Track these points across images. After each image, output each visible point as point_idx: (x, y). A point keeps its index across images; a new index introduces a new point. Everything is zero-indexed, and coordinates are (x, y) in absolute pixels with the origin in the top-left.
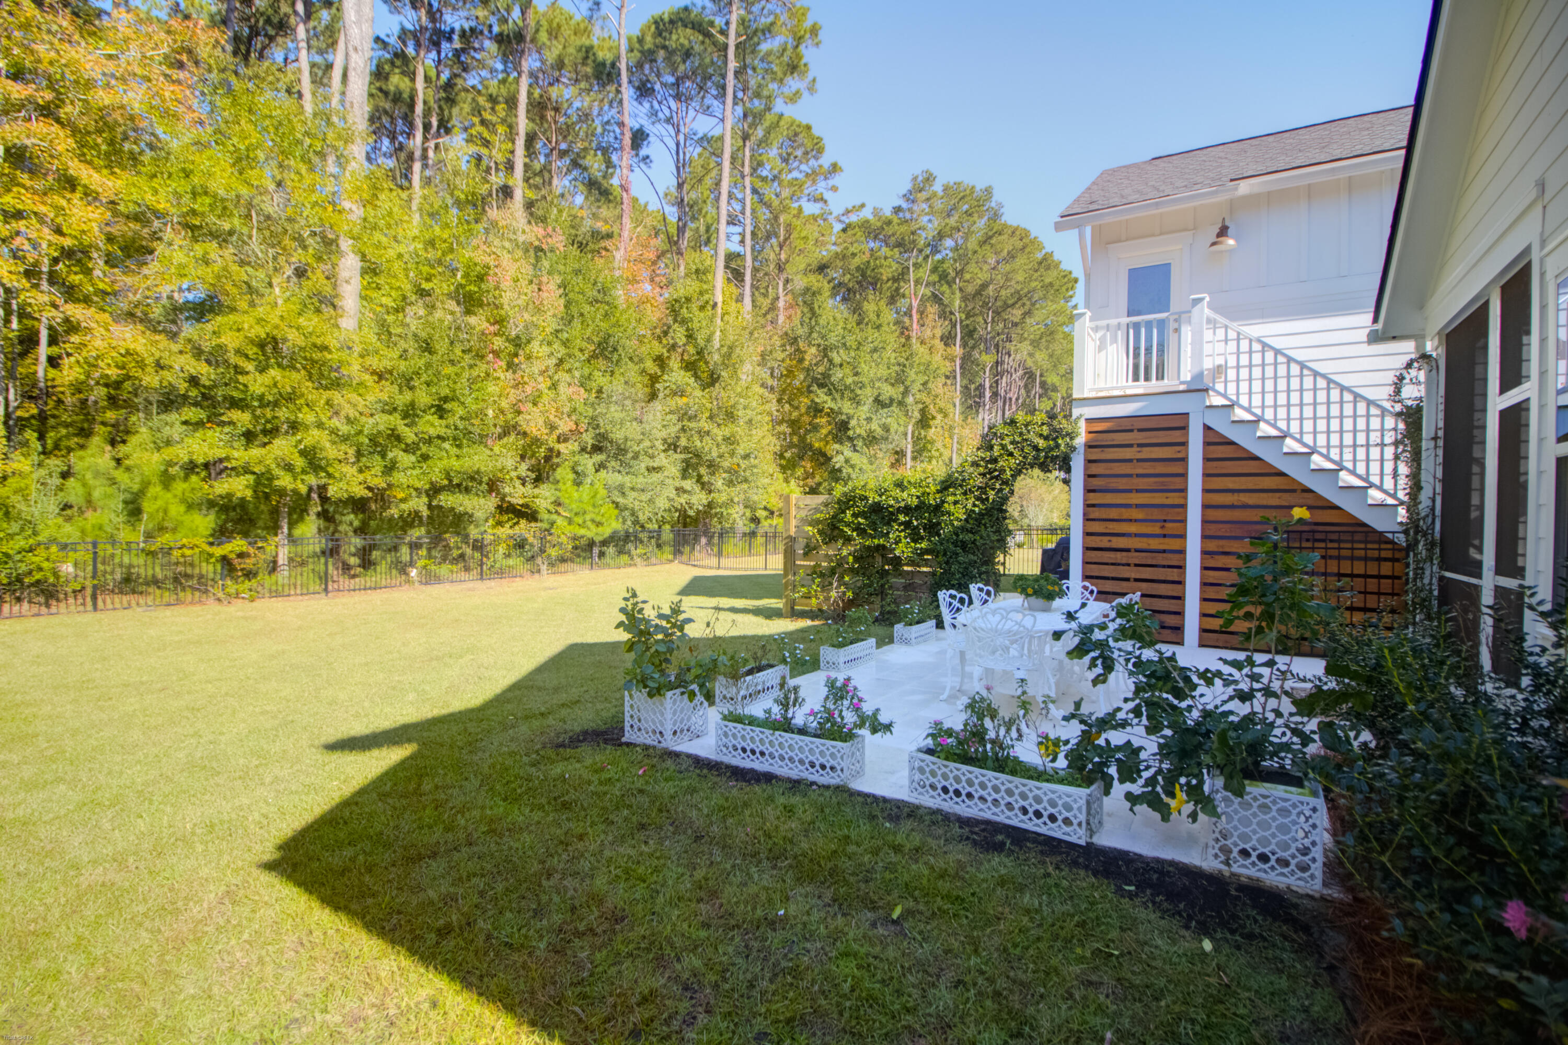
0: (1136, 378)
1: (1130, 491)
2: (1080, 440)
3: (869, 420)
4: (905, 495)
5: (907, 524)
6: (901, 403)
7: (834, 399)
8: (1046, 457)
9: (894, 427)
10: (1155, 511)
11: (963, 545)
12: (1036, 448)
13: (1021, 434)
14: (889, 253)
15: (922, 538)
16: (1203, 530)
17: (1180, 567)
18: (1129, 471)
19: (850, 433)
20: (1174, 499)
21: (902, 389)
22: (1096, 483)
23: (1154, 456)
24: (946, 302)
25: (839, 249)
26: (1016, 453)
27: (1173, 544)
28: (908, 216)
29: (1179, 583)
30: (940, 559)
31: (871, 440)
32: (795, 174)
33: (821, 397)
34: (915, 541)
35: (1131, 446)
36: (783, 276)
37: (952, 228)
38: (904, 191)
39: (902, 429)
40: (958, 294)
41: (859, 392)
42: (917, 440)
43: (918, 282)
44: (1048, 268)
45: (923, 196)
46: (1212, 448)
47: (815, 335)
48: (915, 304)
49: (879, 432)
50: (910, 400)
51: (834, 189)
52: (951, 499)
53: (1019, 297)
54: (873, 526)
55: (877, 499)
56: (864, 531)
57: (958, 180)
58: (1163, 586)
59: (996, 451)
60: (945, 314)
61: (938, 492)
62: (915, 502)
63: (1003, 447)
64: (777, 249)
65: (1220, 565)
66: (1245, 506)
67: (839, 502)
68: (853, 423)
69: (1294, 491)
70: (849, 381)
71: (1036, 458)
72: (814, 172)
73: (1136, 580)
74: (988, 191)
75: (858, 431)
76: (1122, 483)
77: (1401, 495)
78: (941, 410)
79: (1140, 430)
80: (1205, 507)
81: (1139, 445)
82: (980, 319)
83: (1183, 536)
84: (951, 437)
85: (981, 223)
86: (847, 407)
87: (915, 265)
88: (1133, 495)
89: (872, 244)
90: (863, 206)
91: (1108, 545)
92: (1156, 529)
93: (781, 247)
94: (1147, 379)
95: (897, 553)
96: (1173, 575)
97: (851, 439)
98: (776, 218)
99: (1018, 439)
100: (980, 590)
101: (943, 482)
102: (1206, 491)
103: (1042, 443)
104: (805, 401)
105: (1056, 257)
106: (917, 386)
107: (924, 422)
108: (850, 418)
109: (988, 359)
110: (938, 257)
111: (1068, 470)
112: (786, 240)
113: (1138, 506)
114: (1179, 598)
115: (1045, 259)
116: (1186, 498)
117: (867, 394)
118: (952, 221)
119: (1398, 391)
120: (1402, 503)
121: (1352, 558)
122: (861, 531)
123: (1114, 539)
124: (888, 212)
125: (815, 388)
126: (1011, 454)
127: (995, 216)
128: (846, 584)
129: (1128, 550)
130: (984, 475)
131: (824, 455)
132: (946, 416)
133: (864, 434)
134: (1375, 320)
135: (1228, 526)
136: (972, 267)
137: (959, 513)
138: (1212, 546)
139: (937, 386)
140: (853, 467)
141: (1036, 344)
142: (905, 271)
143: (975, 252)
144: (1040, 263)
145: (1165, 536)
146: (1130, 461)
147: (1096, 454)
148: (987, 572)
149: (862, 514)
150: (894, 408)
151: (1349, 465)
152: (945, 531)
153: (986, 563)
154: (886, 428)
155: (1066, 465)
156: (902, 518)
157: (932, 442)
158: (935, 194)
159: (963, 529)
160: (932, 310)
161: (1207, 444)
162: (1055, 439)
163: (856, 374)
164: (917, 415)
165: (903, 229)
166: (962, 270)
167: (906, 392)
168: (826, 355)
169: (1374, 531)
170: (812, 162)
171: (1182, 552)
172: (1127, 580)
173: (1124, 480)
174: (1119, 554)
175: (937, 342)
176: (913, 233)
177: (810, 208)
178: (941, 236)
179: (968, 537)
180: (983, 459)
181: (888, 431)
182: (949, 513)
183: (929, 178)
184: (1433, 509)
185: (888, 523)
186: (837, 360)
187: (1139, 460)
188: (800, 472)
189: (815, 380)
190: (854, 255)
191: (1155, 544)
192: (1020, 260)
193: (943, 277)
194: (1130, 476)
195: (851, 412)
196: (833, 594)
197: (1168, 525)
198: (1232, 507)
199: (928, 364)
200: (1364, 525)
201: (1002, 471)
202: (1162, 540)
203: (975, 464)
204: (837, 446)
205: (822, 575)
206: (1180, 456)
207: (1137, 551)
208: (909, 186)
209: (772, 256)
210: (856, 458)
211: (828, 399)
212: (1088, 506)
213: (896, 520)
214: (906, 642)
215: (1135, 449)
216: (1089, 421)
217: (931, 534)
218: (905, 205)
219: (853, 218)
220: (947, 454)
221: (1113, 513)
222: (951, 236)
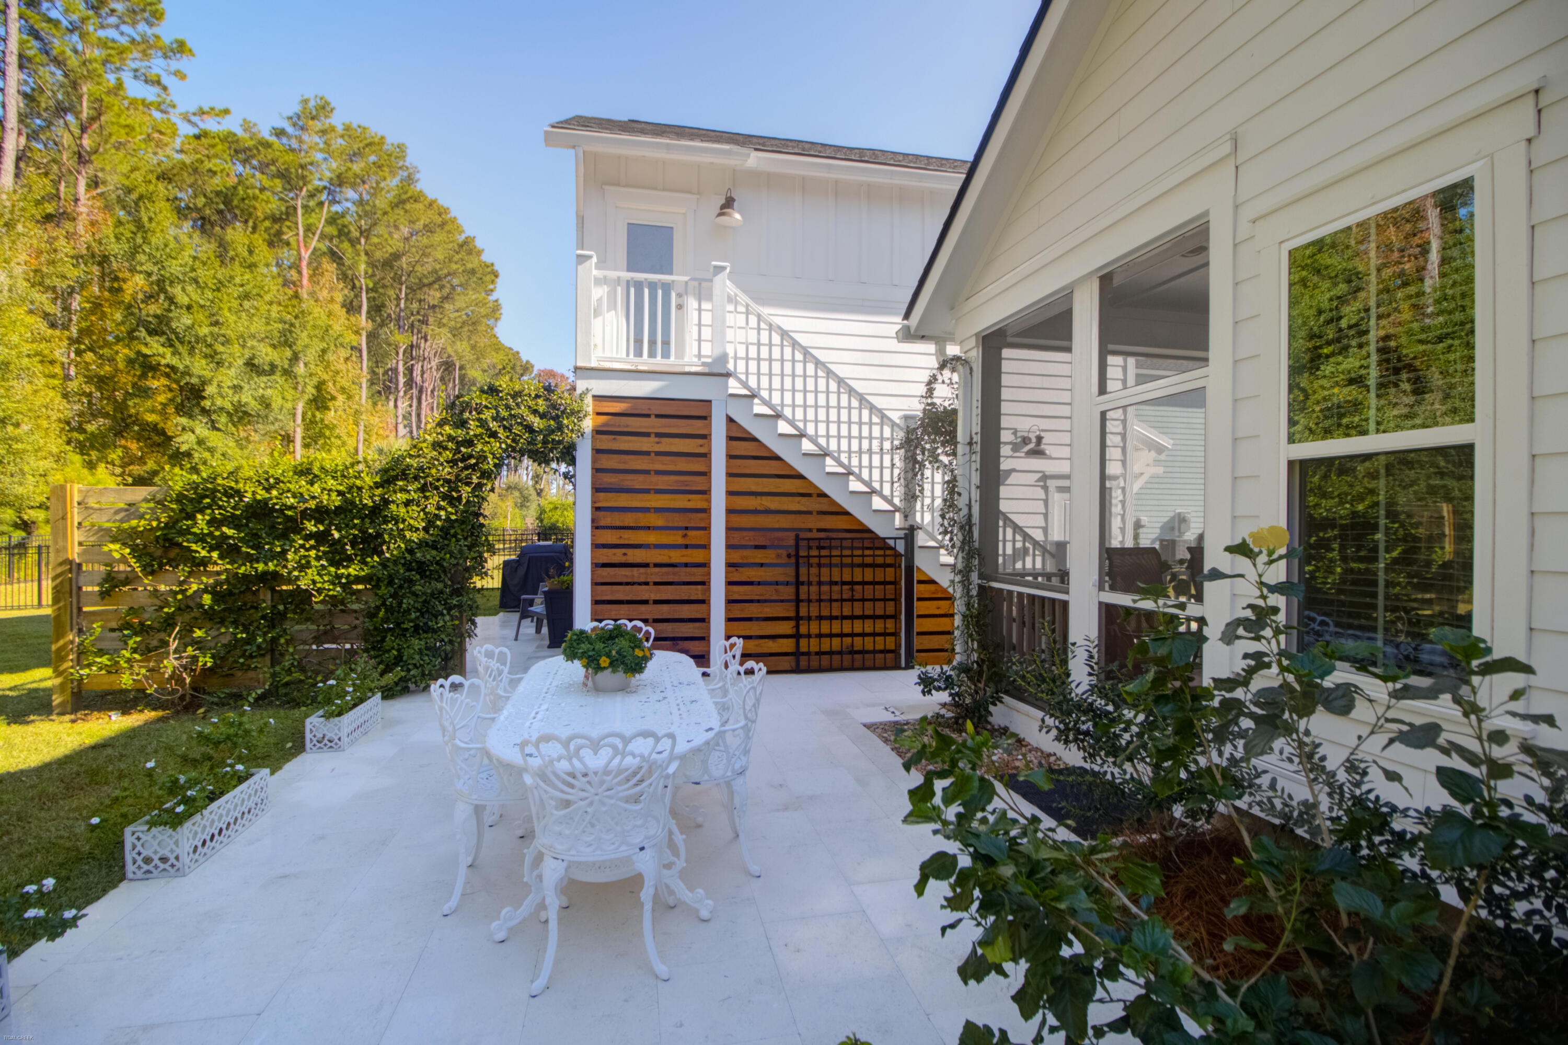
0: (639, 353)
1: (647, 491)
2: (588, 424)
3: (237, 388)
4: (316, 489)
5: (321, 538)
6: (287, 373)
7: (175, 353)
8: (545, 442)
9: (277, 402)
10: (676, 516)
11: (421, 568)
12: (529, 428)
13: (508, 407)
14: (267, 183)
15: (349, 559)
16: (727, 538)
17: (703, 583)
18: (645, 467)
19: (207, 404)
20: (695, 502)
21: (288, 353)
22: (609, 480)
23: (674, 449)
24: (348, 262)
25: (187, 159)
26: (502, 434)
27: (696, 556)
28: (294, 144)
29: (703, 602)
30: (383, 591)
31: (240, 416)
32: (111, 33)
33: (154, 347)
34: (337, 564)
35: (647, 435)
36: (90, 170)
37: (356, 176)
38: (290, 113)
39: (289, 405)
40: (363, 257)
41: (220, 348)
42: (310, 424)
43: (309, 229)
44: (470, 253)
45: (317, 125)
46: (735, 443)
47: (141, 258)
48: (306, 255)
49: (253, 406)
50: (300, 369)
51: (180, 75)
52: (401, 497)
53: (437, 280)
54: (254, 540)
55: (261, 494)
56: (235, 549)
57: (364, 124)
58: (686, 607)
59: (474, 428)
60: (347, 278)
61: (377, 485)
62: (337, 501)
63: (483, 423)
64: (77, 131)
65: (744, 578)
66: (768, 512)
67: (180, 499)
68: (210, 390)
69: (809, 495)
70: (204, 331)
71: (531, 442)
72: (145, 40)
73: (656, 602)
74: (401, 148)
75: (219, 402)
76: (638, 482)
77: (897, 501)
78: (343, 390)
79: (657, 416)
80: (730, 511)
81: (658, 435)
82: (391, 293)
83: (706, 547)
84: (357, 424)
85: (393, 182)
86: (199, 367)
87: (305, 207)
88: (652, 496)
89: (240, 168)
90: (226, 112)
91: (622, 559)
92: (676, 538)
93: (83, 129)
94: (652, 354)
95: (303, 584)
96: (695, 592)
97: (205, 412)
98: (75, 85)
99: (504, 413)
100: (489, 655)
101: (385, 471)
102: (729, 493)
103: (537, 422)
104: (124, 352)
105: (479, 244)
106: (311, 355)
107: (320, 401)
108: (204, 382)
109: (402, 340)
110: (336, 208)
111: (572, 462)
112: (93, 119)
113: (658, 510)
114: (702, 620)
115: (465, 243)
116: (709, 501)
117: (236, 355)
118: (357, 167)
119: (930, 391)
120: (897, 509)
121: (852, 565)
122: (230, 551)
123: (630, 552)
124: (266, 134)
125: (143, 333)
126: (494, 435)
127: (410, 179)
128: (199, 645)
129: (646, 565)
130: (453, 462)
131: (163, 433)
132: (350, 397)
133: (229, 407)
134: (907, 316)
135: (752, 533)
136: (381, 230)
137: (415, 518)
138: (737, 557)
139: (337, 358)
140: (211, 450)
141: (456, 333)
142: (290, 212)
143: (385, 213)
144: (461, 246)
145: (686, 546)
146: (647, 453)
147: (606, 443)
148: (459, 606)
149: (232, 521)
150: (277, 377)
151: (856, 470)
152: (392, 549)
153: (457, 592)
154: (266, 404)
155: (568, 454)
156: (311, 526)
157: (332, 428)
158: (333, 129)
159: (422, 544)
160: (329, 267)
161: (730, 438)
162: (556, 418)
163: (216, 323)
164: (311, 391)
165: (290, 157)
166: (369, 230)
167: (295, 358)
168: (163, 290)
169: (877, 537)
170: (142, 27)
171: (706, 565)
172: (645, 602)
173: (641, 477)
174: (636, 571)
175: (337, 308)
176: (302, 167)
177: (135, 89)
178: (340, 181)
179: (430, 555)
180: (451, 438)
181: (268, 406)
182: (396, 520)
183: (324, 108)
184: (970, 516)
185: (284, 536)
186: (183, 299)
187: (658, 454)
188: (115, 455)
189: (141, 322)
190: (213, 173)
191: (676, 556)
192: (438, 237)
193: (343, 233)
194: (647, 472)
195: (207, 374)
196: (170, 664)
197: (691, 533)
198: (755, 512)
199: (327, 329)
200: (869, 531)
201: (482, 458)
202: (684, 552)
203: (437, 446)
204: (184, 421)
205: (142, 629)
206: (702, 450)
207: (657, 565)
208: (296, 108)
209: (67, 140)
210: (214, 439)
211: (168, 352)
212: (596, 509)
213: (298, 530)
214: (328, 744)
215: (653, 439)
216: (596, 398)
217: (364, 555)
218: (290, 130)
219: (211, 125)
220: (351, 443)
221: (628, 519)
222: (353, 186)
